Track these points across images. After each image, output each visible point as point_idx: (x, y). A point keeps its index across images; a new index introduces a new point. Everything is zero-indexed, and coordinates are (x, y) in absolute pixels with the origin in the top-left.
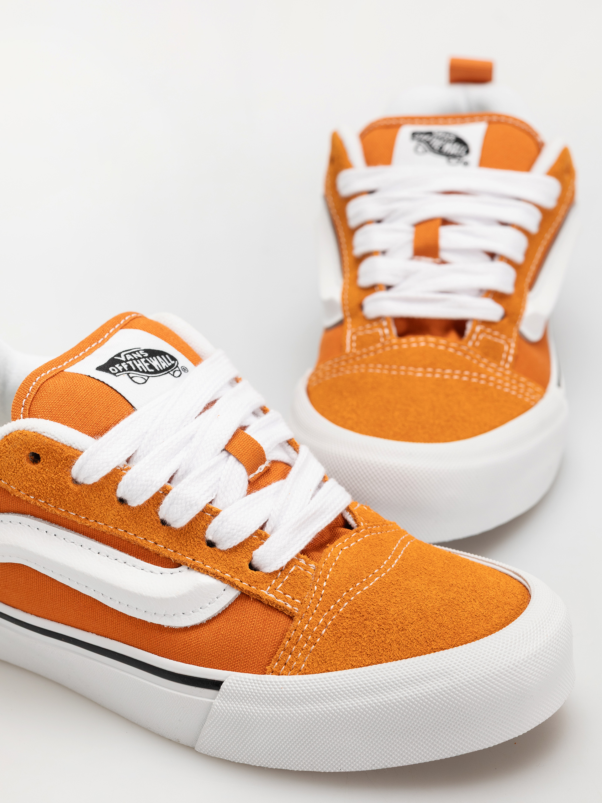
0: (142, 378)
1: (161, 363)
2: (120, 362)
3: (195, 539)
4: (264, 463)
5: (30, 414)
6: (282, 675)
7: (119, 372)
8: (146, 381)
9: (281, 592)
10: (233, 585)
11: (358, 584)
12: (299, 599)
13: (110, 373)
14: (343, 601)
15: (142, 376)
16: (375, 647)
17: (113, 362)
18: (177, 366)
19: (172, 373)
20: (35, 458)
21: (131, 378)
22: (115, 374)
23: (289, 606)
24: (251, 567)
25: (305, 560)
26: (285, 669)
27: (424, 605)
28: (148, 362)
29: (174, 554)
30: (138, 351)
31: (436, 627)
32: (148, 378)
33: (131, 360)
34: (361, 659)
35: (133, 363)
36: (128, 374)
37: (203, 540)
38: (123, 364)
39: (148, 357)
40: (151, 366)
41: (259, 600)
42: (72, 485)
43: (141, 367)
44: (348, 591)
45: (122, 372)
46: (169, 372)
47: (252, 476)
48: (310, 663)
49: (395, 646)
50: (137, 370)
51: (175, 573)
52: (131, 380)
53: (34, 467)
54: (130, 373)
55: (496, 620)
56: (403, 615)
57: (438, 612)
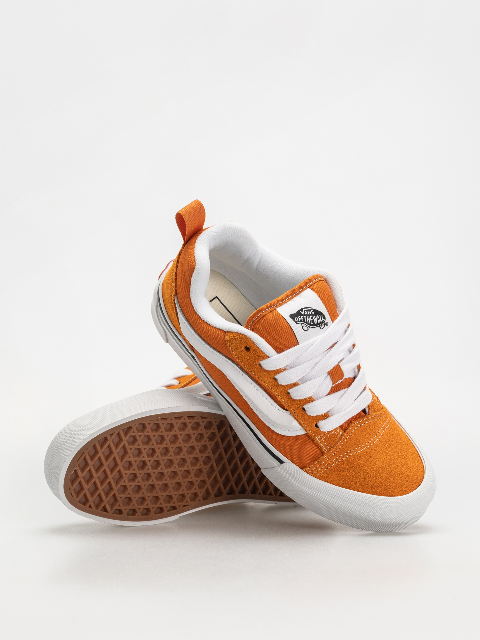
0: (307, 327)
1: (318, 320)
2: (301, 315)
3: (299, 405)
4: (341, 380)
5: (253, 329)
6: (309, 474)
7: (299, 321)
8: (308, 329)
9: (323, 441)
10: (306, 430)
11: (356, 449)
12: (329, 447)
13: (295, 321)
14: (347, 455)
15: (307, 326)
16: (350, 481)
17: (298, 314)
18: (324, 323)
19: (320, 326)
20: (247, 349)
21: (302, 326)
22: (296, 322)
23: (324, 448)
24: (317, 426)
25: (339, 430)
26: (310, 472)
27: (378, 470)
28: (313, 319)
29: (287, 406)
30: (311, 310)
31: (378, 483)
32: (309, 328)
33: (306, 315)
34: (342, 483)
35: (306, 317)
36: (302, 324)
37: (301, 407)
38: (302, 317)
39: (313, 315)
40: (313, 321)
41: (313, 441)
42: (258, 366)
43: (309, 320)
44: (351, 451)
45: (300, 322)
46: (319, 326)
47: (334, 385)
48: (322, 476)
49: (358, 484)
50: (306, 322)
51: (285, 412)
52: (302, 327)
53: (246, 352)
54: (303, 323)
55: (404, 489)
56: (368, 472)
57: (382, 476)
